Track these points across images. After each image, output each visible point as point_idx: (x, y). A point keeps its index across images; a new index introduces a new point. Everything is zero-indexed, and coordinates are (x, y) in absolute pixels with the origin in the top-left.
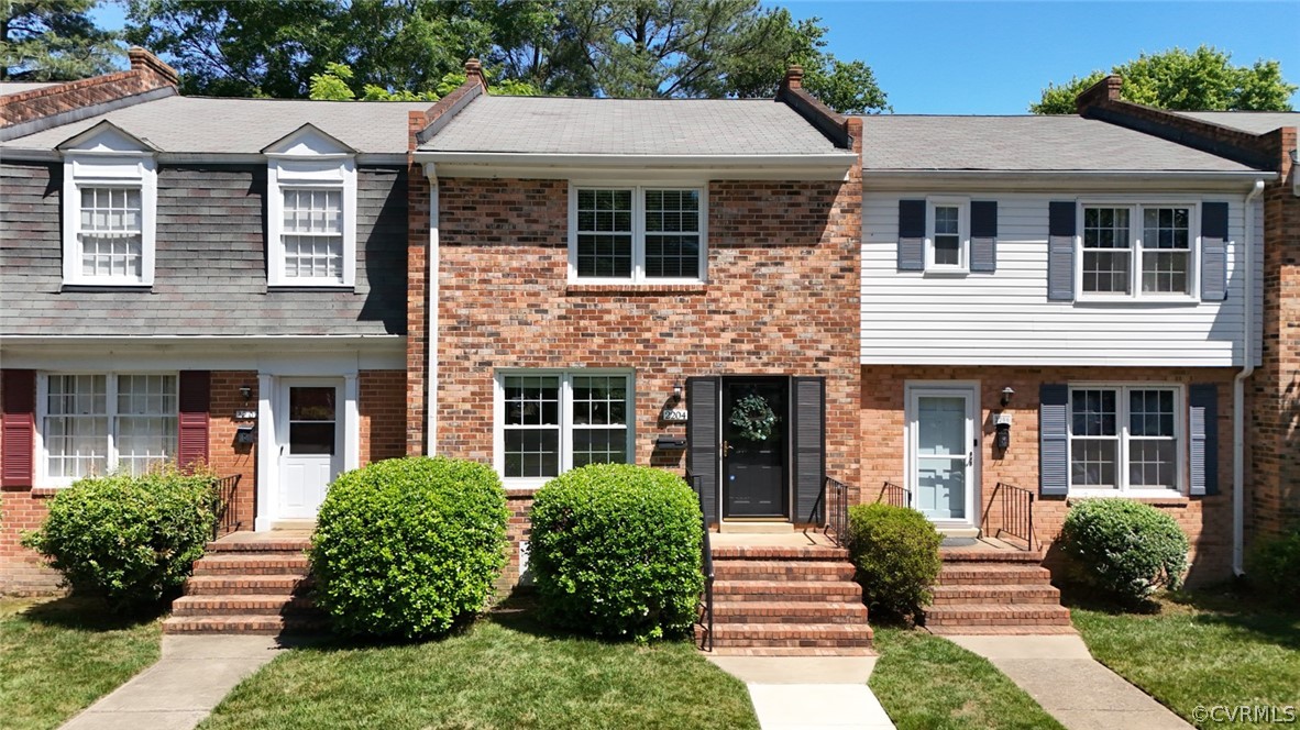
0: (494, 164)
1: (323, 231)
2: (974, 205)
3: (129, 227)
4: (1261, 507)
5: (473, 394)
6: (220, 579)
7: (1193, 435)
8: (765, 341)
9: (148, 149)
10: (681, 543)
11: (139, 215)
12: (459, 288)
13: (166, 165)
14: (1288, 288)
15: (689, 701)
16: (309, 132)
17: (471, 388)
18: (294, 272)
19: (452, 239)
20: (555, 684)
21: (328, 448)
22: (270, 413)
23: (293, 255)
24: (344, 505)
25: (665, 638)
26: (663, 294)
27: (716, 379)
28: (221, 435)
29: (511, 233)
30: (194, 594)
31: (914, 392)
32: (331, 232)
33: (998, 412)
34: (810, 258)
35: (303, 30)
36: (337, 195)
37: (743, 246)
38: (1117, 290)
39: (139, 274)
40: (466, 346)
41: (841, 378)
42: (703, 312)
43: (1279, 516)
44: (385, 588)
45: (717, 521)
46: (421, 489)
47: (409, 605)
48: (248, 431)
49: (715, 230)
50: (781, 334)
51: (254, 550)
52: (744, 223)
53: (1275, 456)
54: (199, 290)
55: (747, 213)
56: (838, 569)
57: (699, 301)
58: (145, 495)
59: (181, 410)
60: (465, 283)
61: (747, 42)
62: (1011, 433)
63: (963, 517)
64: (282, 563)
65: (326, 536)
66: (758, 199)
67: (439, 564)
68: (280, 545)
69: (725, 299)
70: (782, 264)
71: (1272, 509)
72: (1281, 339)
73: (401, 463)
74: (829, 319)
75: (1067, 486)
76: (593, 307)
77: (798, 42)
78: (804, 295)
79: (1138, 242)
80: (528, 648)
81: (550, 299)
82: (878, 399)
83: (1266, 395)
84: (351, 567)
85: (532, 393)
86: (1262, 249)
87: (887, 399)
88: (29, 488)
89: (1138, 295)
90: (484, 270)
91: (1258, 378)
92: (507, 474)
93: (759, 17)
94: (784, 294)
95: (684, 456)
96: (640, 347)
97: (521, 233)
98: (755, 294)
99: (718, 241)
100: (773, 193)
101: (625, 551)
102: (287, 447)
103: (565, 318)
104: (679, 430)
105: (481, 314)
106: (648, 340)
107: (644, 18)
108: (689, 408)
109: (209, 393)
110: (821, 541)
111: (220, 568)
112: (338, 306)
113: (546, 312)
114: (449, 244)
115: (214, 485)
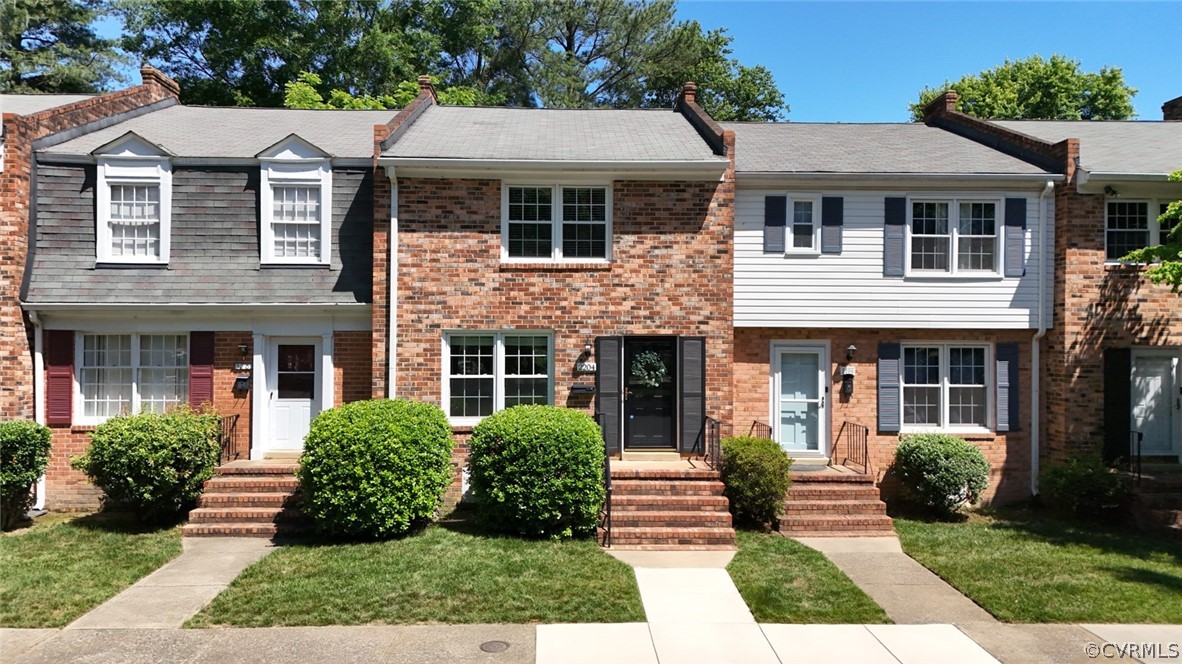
0: (441, 168)
1: (305, 220)
2: (825, 200)
3: (149, 217)
4: (1053, 440)
5: (425, 350)
6: (225, 495)
7: (999, 383)
8: (657, 309)
9: (165, 154)
10: (586, 464)
11: (157, 208)
12: (414, 265)
13: (180, 167)
14: (1072, 267)
15: (588, 578)
16: (293, 141)
17: (423, 345)
18: (281, 253)
19: (409, 226)
20: (487, 566)
21: (309, 394)
22: (263, 365)
23: (280, 239)
24: (325, 434)
25: (574, 537)
26: (576, 270)
27: (618, 339)
28: (223, 383)
29: (456, 222)
30: (206, 507)
31: (777, 349)
32: (311, 220)
33: (845, 365)
34: (694, 242)
35: (277, 41)
36: (316, 191)
37: (641, 233)
38: (940, 268)
39: (157, 254)
40: (419, 312)
41: (718, 337)
42: (608, 285)
43: (1065, 447)
44: (357, 497)
45: (619, 451)
46: (386, 422)
47: (376, 511)
48: (245, 380)
49: (618, 220)
50: (670, 303)
51: (251, 473)
52: (641, 214)
53: (1061, 400)
54: (206, 267)
55: (643, 206)
56: (711, 486)
57: (605, 276)
58: (167, 427)
59: (191, 363)
60: (419, 262)
61: (662, 51)
62: (854, 382)
63: (817, 448)
64: (274, 483)
65: (311, 458)
66: (652, 195)
67: (399, 479)
68: (272, 469)
69: (626, 275)
70: (671, 247)
71: (1060, 442)
72: (1066, 307)
73: (369, 404)
74: (709, 291)
75: (899, 423)
76: (521, 281)
77: (707, 50)
78: (689, 272)
79: (955, 230)
80: (467, 544)
81: (487, 275)
82: (749, 354)
83: (1056, 352)
84: (331, 481)
85: (472, 350)
86: (1053, 235)
87: (756, 355)
88: (69, 425)
89: (956, 272)
90: (434, 252)
91: (1050, 338)
92: (452, 414)
93: (672, 28)
94: (673, 271)
95: (593, 400)
96: (558, 313)
97: (464, 222)
98: (650, 271)
99: (621, 229)
100: (664, 191)
101: (543, 470)
102: (276, 393)
103: (498, 289)
104: (589, 379)
105: (431, 287)
106: (565, 308)
107: (573, 29)
108: (597, 361)
109: (213, 349)
110: (700, 466)
111: (225, 487)
112: (318, 280)
113: (483, 284)
114: (406, 231)
115: (219, 422)
